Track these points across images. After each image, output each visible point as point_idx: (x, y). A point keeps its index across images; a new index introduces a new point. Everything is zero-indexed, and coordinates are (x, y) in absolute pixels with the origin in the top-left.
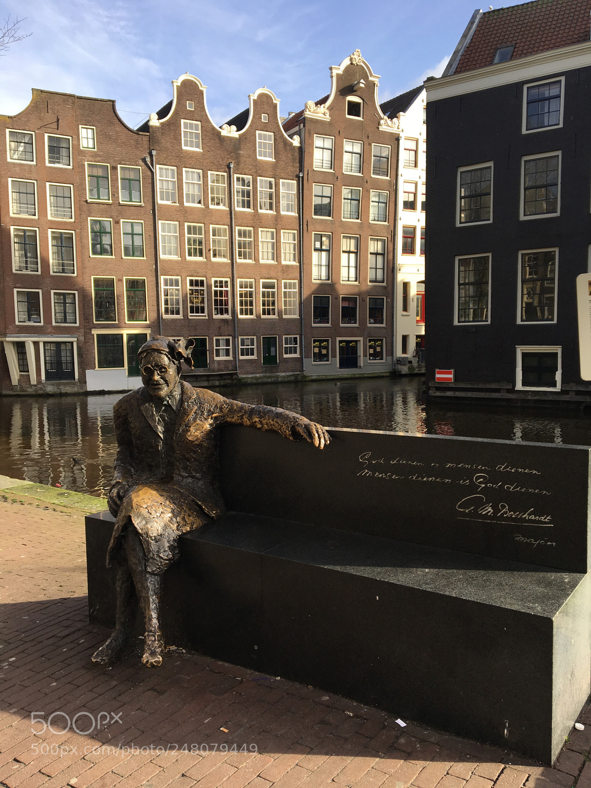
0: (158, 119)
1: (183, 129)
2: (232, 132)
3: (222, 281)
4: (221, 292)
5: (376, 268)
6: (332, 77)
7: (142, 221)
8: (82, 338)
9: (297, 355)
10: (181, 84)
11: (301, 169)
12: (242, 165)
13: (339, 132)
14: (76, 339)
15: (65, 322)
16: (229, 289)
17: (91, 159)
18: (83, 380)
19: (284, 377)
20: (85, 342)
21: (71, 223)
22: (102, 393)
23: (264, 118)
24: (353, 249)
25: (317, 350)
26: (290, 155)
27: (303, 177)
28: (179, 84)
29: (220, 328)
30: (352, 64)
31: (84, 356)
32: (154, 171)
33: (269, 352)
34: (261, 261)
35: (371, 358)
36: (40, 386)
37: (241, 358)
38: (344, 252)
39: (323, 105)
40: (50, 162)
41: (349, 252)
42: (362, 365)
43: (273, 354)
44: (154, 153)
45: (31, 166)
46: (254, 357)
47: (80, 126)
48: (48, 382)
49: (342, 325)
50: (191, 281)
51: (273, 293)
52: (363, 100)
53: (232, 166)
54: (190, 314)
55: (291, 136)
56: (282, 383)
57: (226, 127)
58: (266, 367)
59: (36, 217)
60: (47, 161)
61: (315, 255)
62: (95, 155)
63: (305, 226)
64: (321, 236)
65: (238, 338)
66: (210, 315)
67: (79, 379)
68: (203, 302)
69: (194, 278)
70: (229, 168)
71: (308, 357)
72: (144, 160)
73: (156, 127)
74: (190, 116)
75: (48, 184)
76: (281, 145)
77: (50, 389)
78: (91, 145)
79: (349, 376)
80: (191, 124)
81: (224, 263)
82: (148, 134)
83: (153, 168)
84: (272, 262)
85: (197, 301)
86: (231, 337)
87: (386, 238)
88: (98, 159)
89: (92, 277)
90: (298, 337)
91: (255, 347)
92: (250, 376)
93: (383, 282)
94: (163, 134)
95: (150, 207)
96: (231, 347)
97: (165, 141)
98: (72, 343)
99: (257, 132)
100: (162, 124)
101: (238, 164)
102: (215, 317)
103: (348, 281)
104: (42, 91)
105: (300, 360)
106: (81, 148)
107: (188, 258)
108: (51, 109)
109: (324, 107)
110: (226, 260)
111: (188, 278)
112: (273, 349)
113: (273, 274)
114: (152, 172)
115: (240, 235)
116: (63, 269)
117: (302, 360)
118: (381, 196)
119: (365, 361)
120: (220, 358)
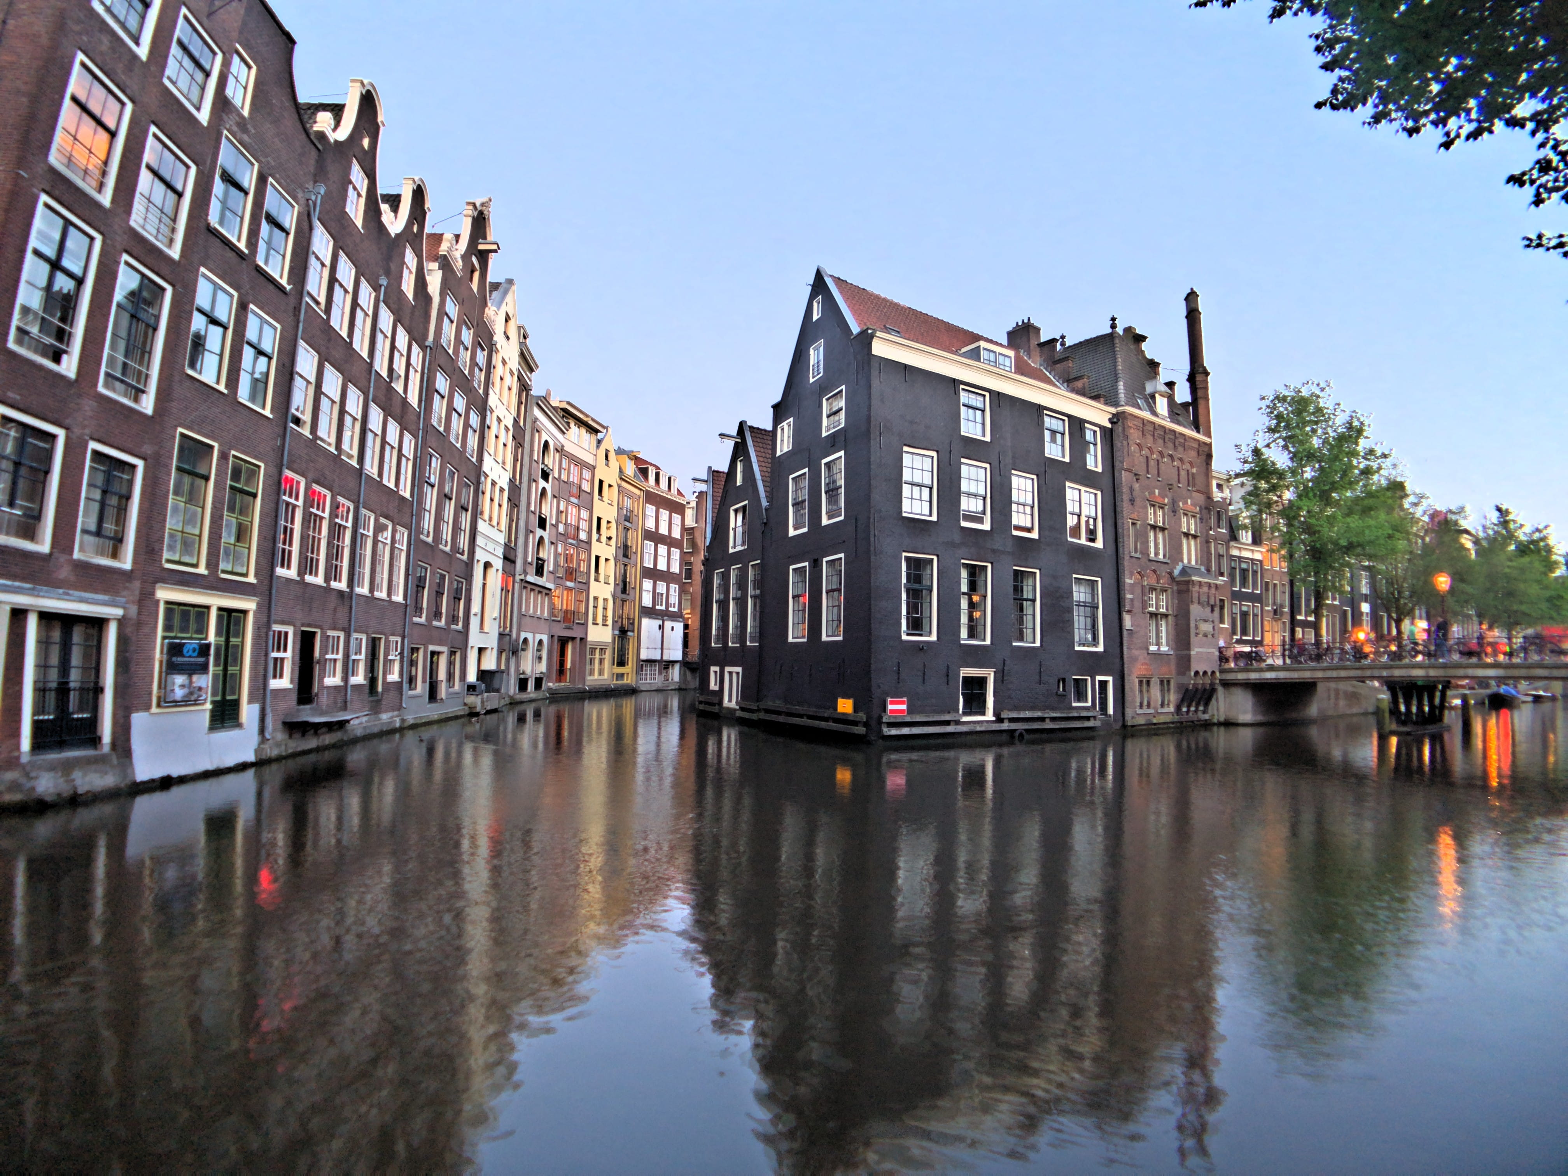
0: (332, 130)
1: (351, 174)
3: (344, 506)
4: (340, 528)
5: (461, 531)
7: (278, 326)
8: (133, 611)
9: (396, 678)
10: (366, 93)
11: (429, 335)
12: (389, 289)
13: (463, 301)
14: (117, 611)
16: (349, 524)
17: (235, 128)
18: (123, 744)
19: (387, 721)
20: (139, 624)
21: (172, 260)
22: (166, 783)
23: (415, 226)
26: (424, 304)
27: (431, 349)
31: (131, 666)
32: (313, 230)
41: (446, 496)
42: (444, 697)
44: (322, 190)
45: (135, 55)
46: (360, 680)
47: (236, 44)
49: (433, 623)
51: (384, 548)
53: (383, 283)
57: (384, 202)
58: (369, 701)
59: (106, 202)
60: (167, 71)
62: (242, 126)
63: (425, 434)
66: (328, 578)
67: (111, 744)
69: (318, 488)
70: (379, 291)
71: (406, 680)
72: (306, 194)
74: (362, 160)
75: (152, 129)
76: (420, 283)
77: (45, 785)
79: (438, 717)
80: (359, 174)
81: (352, 468)
82: (320, 147)
83: (313, 224)
86: (343, 633)
87: (473, 485)
88: (246, 138)
89: (179, 430)
90: (399, 639)
91: (363, 656)
93: (463, 555)
94: (333, 162)
96: (340, 656)
97: (333, 179)
99: (407, 244)
100: (336, 143)
102: (331, 584)
103: (442, 544)
105: (399, 686)
106: (226, 92)
109: (459, 253)
110: (354, 464)
113: (391, 509)
114: (310, 231)
117: (401, 687)
118: (474, 420)
119: (447, 690)
120: (329, 681)
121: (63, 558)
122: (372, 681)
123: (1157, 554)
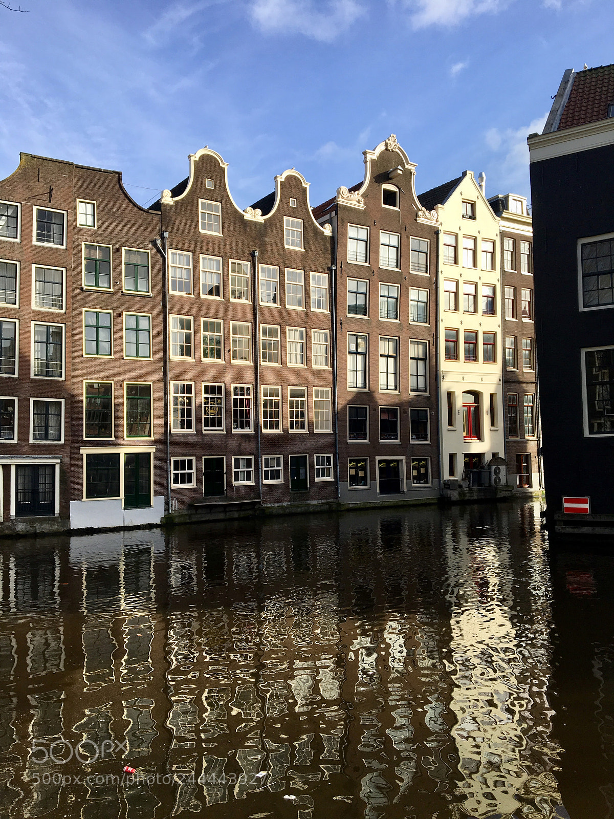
0: (172, 197)
1: (200, 210)
2: (256, 216)
3: (243, 388)
4: (242, 400)
5: (417, 376)
6: (366, 162)
7: (150, 315)
8: (67, 460)
9: (330, 479)
10: (200, 158)
11: (334, 260)
12: (268, 254)
13: (375, 222)
14: (59, 461)
15: (46, 438)
16: (251, 397)
17: (89, 238)
18: (65, 514)
19: (314, 505)
20: (71, 465)
21: (60, 314)
22: (90, 531)
23: (292, 203)
24: (391, 353)
25: (353, 472)
26: (320, 245)
27: (335, 270)
28: (197, 159)
29: (240, 444)
30: (387, 149)
31: (69, 482)
32: (166, 256)
33: (298, 474)
34: (289, 365)
35: (415, 481)
36: (7, 524)
37: (265, 482)
38: (382, 356)
39: (357, 192)
40: (38, 240)
41: (387, 356)
42: (405, 490)
43: (302, 477)
44: (166, 235)
45: (14, 243)
46: (280, 481)
47: (78, 200)
48: (19, 518)
49: (381, 441)
50: (206, 387)
51: (303, 403)
52: (399, 189)
53: (256, 254)
54: (204, 428)
55: (322, 225)
56: (314, 513)
57: (250, 211)
58: (295, 494)
59: (17, 306)
60: (34, 238)
61: (350, 358)
62: (94, 234)
63: (338, 325)
64: (357, 337)
65: (262, 457)
66: (228, 429)
67: (60, 513)
68: (220, 413)
69: (210, 384)
70: (253, 257)
71: (343, 480)
72: (154, 243)
73: (169, 206)
74: (209, 195)
75: (34, 266)
76: (311, 234)
77: (21, 527)
78: (90, 223)
79: (391, 504)
80: (210, 205)
81: (246, 367)
82: (160, 213)
83: (165, 253)
84: (302, 366)
85: (212, 411)
86: (253, 456)
87: (428, 341)
88: (98, 238)
89: (84, 381)
90: (331, 455)
91: (281, 468)
92: (276, 505)
93: (425, 391)
94: (177, 213)
95: (159, 298)
96: (252, 469)
97: (180, 222)
98: (53, 466)
99: (285, 218)
100: (176, 202)
101: (263, 252)
102: (234, 431)
103: (387, 389)
104: (32, 156)
105: (334, 485)
106: (78, 225)
107: (204, 360)
108: (44, 178)
109: (358, 194)
110: (250, 363)
111: (203, 384)
112: (302, 471)
113: (302, 380)
114: (164, 258)
115: (264, 333)
116: (48, 372)
117: (337, 485)
118: (421, 295)
119: (409, 485)
120: (240, 483)
121: (23, 444)
122: (298, 481)
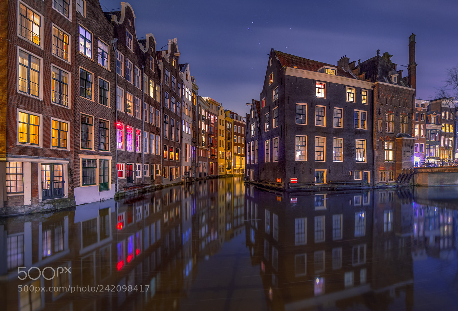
0: (117, 20)
1: (126, 34)
2: (143, 49)
4: (137, 137)
7: (109, 82)
8: (72, 161)
9: (159, 175)
10: (127, 7)
11: (161, 82)
12: (146, 69)
13: (171, 71)
14: (68, 162)
15: (59, 146)
16: (141, 136)
18: (72, 196)
19: (156, 186)
21: (69, 65)
23: (152, 49)
26: (158, 73)
27: (162, 86)
30: (174, 43)
31: (73, 176)
34: (150, 123)
36: (36, 206)
40: (55, 7)
41: (172, 126)
46: (148, 176)
48: (44, 201)
58: (151, 181)
59: (42, 48)
60: (53, 4)
62: (85, 21)
63: (163, 110)
66: (135, 150)
67: (68, 196)
74: (130, 29)
75: (53, 24)
76: (156, 66)
80: (129, 34)
81: (140, 121)
82: (114, 27)
84: (153, 124)
86: (141, 164)
87: (180, 123)
88: (87, 25)
89: (80, 113)
90: (160, 165)
91: (148, 170)
92: (148, 186)
93: (179, 142)
94: (119, 31)
95: (113, 74)
96: (141, 170)
97: (120, 36)
99: (150, 55)
100: (119, 25)
101: (144, 67)
103: (172, 139)
106: (77, 10)
107: (127, 113)
109: (168, 56)
114: (115, 52)
115: (144, 106)
116: (59, 101)
117: (161, 177)
118: (179, 105)
119: (176, 178)
120: (137, 177)
121: (47, 149)
122: (152, 176)
123: (389, 130)
